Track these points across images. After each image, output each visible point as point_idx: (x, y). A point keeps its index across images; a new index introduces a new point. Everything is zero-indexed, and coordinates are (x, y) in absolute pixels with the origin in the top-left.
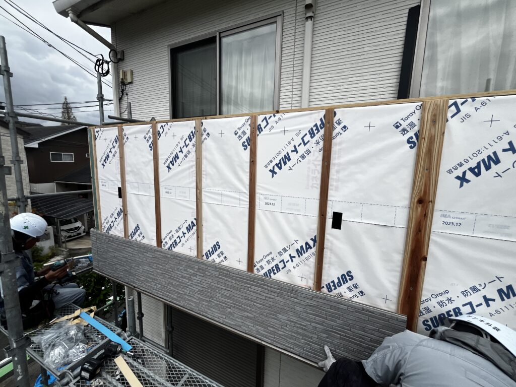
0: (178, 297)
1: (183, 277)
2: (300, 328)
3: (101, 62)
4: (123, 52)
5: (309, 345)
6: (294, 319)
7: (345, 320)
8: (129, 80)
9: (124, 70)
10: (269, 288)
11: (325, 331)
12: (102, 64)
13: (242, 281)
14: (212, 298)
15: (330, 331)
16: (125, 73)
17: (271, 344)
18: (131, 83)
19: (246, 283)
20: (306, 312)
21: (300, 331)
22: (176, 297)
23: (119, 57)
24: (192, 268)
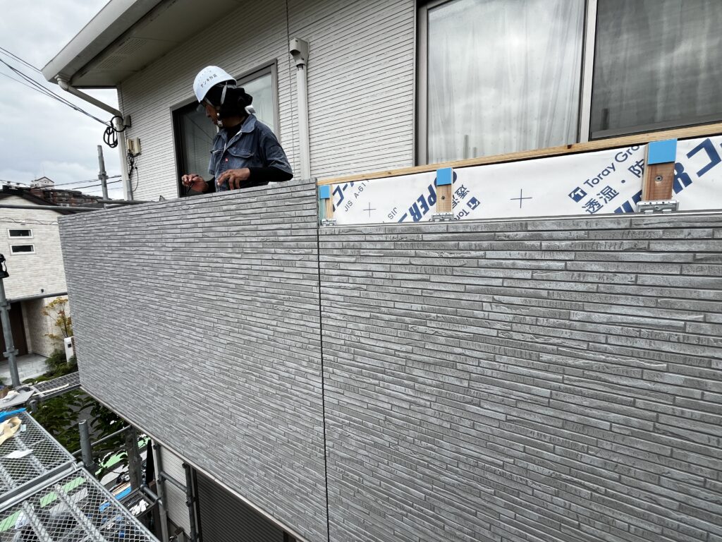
0: (147, 421)
1: (148, 397)
2: (241, 462)
3: (111, 129)
4: (130, 117)
5: (253, 485)
6: (237, 451)
7: (277, 454)
8: (136, 151)
9: (131, 139)
10: (214, 413)
11: (263, 468)
12: (113, 132)
13: (192, 403)
14: (171, 423)
15: (267, 468)
16: (131, 142)
17: (222, 482)
18: (139, 154)
19: (195, 405)
20: (245, 444)
21: (243, 467)
22: (145, 421)
23: (125, 124)
24: (153, 386)
